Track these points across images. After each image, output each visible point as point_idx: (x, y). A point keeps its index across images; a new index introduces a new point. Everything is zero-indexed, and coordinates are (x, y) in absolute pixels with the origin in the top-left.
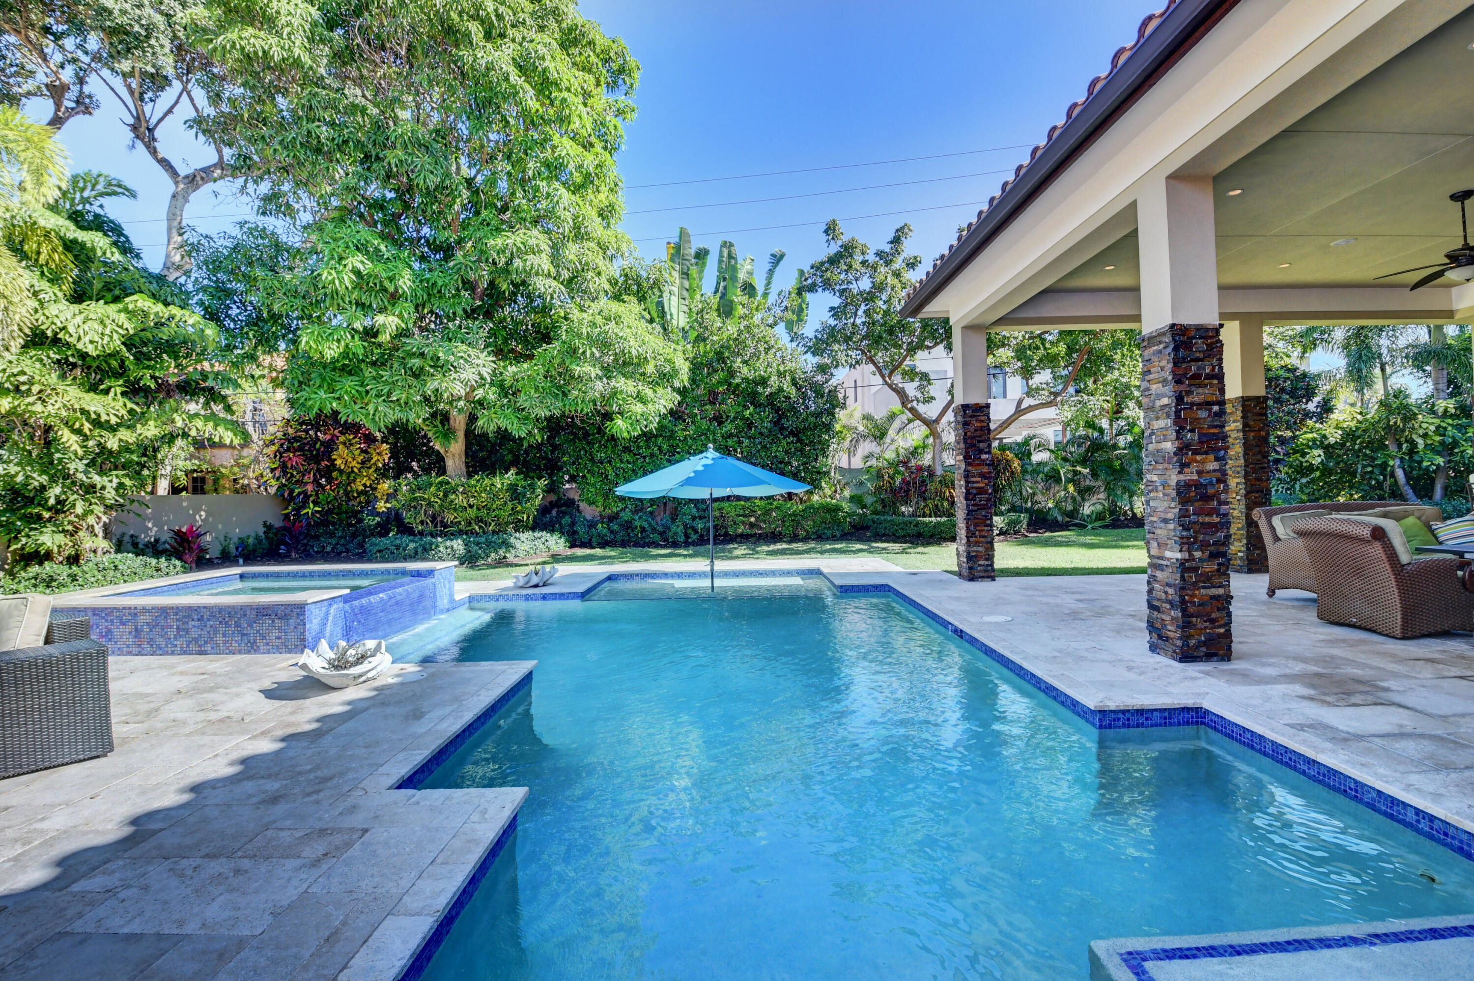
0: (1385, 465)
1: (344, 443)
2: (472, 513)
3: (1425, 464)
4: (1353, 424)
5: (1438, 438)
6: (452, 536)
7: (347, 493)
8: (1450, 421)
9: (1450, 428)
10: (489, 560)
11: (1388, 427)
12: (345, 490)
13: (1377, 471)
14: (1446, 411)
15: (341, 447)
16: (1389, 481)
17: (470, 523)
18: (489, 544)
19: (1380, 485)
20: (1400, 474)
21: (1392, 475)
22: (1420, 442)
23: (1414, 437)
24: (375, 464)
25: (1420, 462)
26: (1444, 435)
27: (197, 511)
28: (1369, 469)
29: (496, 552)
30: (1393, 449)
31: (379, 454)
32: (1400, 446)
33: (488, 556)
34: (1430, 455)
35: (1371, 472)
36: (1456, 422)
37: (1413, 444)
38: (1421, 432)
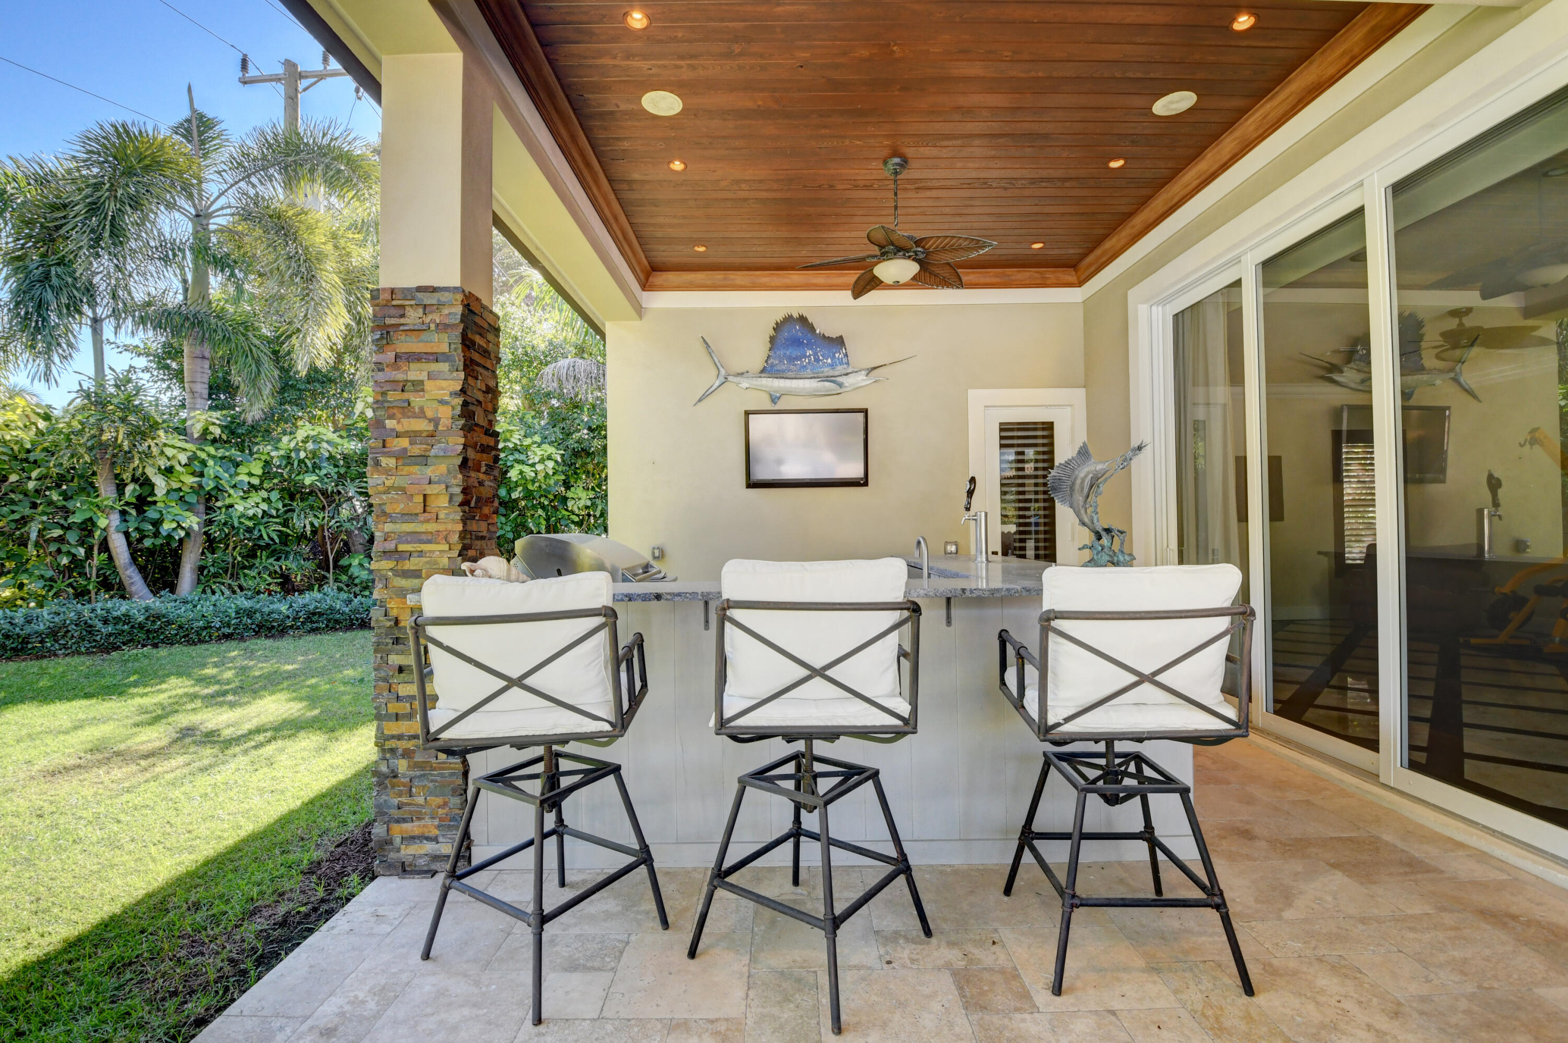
0: (88, 527)
3: (167, 526)
4: (27, 438)
5: (190, 480)
8: (211, 450)
9: (211, 463)
11: (98, 447)
13: (72, 537)
14: (206, 431)
16: (98, 559)
19: (76, 564)
20: (119, 545)
21: (105, 546)
22: (160, 482)
23: (150, 472)
25: (157, 523)
26: (202, 475)
28: (57, 532)
30: (107, 491)
32: (120, 488)
34: (177, 510)
35: (61, 539)
36: (221, 452)
37: (146, 483)
38: (163, 463)
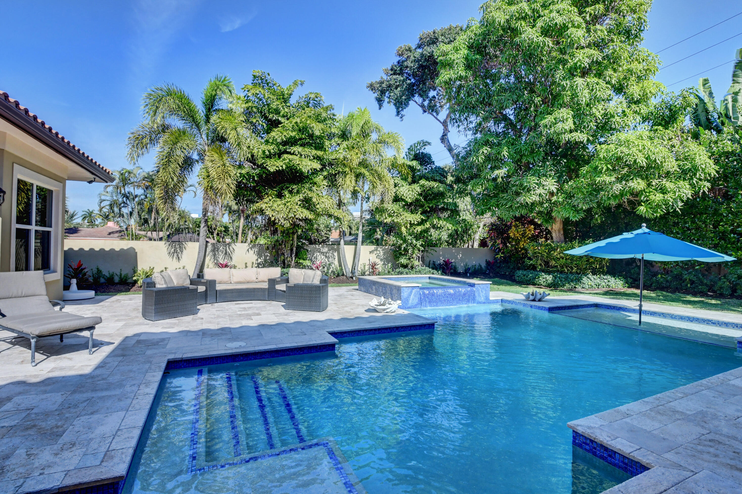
1: (515, 226)
2: (563, 261)
6: (549, 273)
7: (516, 249)
10: (565, 287)
12: (515, 247)
15: (513, 227)
17: (562, 267)
18: (566, 279)
24: (528, 235)
27: (458, 254)
29: (569, 283)
31: (529, 230)
33: (564, 285)
